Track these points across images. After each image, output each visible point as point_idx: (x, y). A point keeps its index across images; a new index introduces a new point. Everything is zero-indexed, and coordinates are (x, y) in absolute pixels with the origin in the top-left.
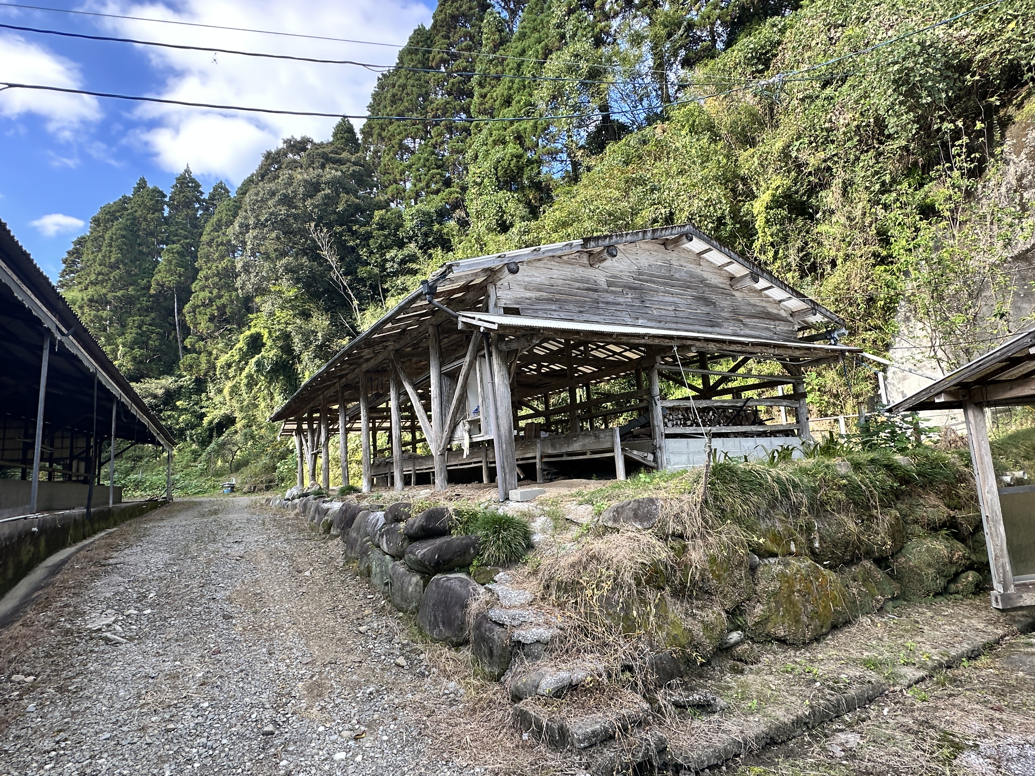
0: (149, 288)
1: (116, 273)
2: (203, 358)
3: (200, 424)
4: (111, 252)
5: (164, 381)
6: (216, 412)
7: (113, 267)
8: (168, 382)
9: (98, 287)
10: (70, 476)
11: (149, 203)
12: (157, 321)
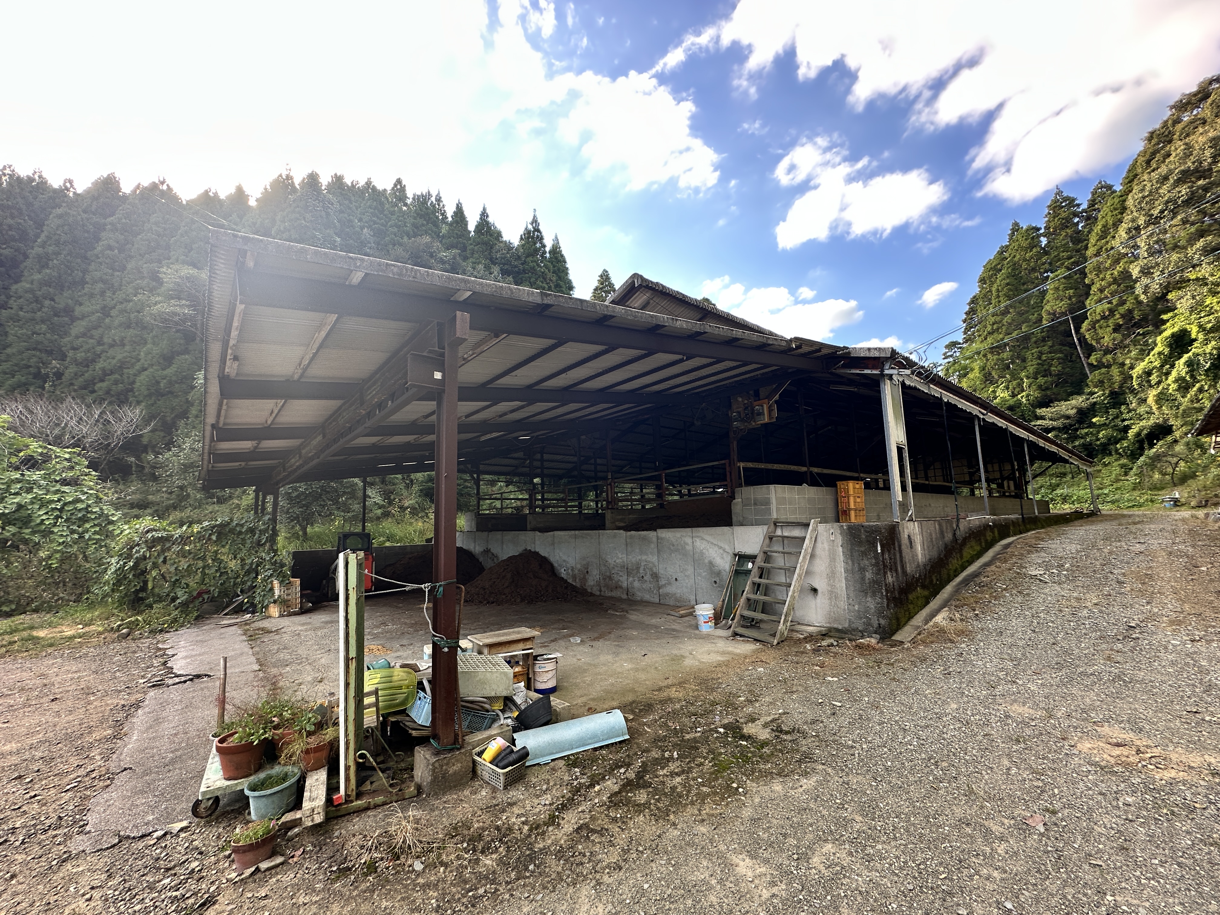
0: (1040, 320)
1: (1008, 318)
2: (1115, 371)
3: (1125, 438)
4: (1000, 302)
5: (1074, 402)
6: (1143, 423)
7: (1005, 312)
8: (1078, 401)
9: (995, 335)
10: (1004, 493)
11: (1025, 244)
12: (1057, 347)
